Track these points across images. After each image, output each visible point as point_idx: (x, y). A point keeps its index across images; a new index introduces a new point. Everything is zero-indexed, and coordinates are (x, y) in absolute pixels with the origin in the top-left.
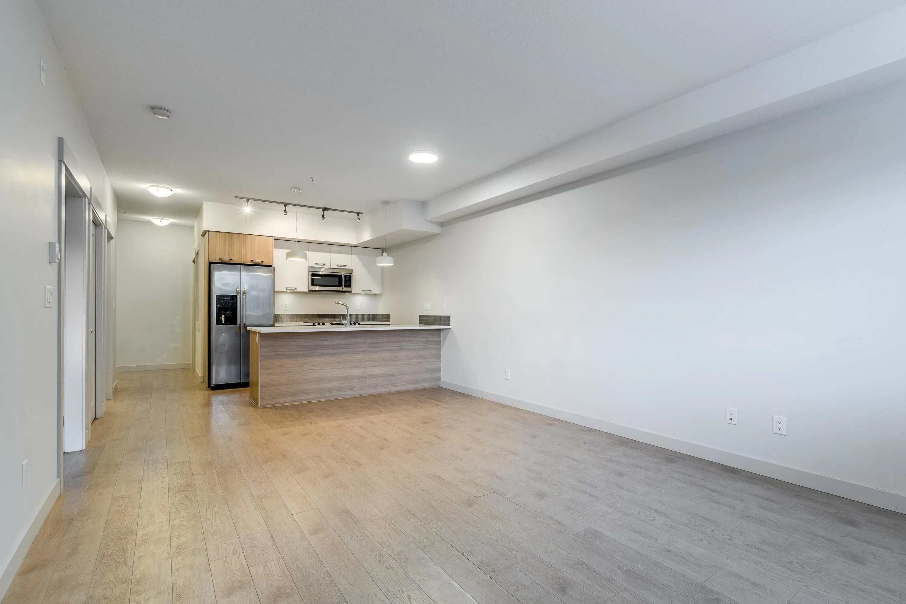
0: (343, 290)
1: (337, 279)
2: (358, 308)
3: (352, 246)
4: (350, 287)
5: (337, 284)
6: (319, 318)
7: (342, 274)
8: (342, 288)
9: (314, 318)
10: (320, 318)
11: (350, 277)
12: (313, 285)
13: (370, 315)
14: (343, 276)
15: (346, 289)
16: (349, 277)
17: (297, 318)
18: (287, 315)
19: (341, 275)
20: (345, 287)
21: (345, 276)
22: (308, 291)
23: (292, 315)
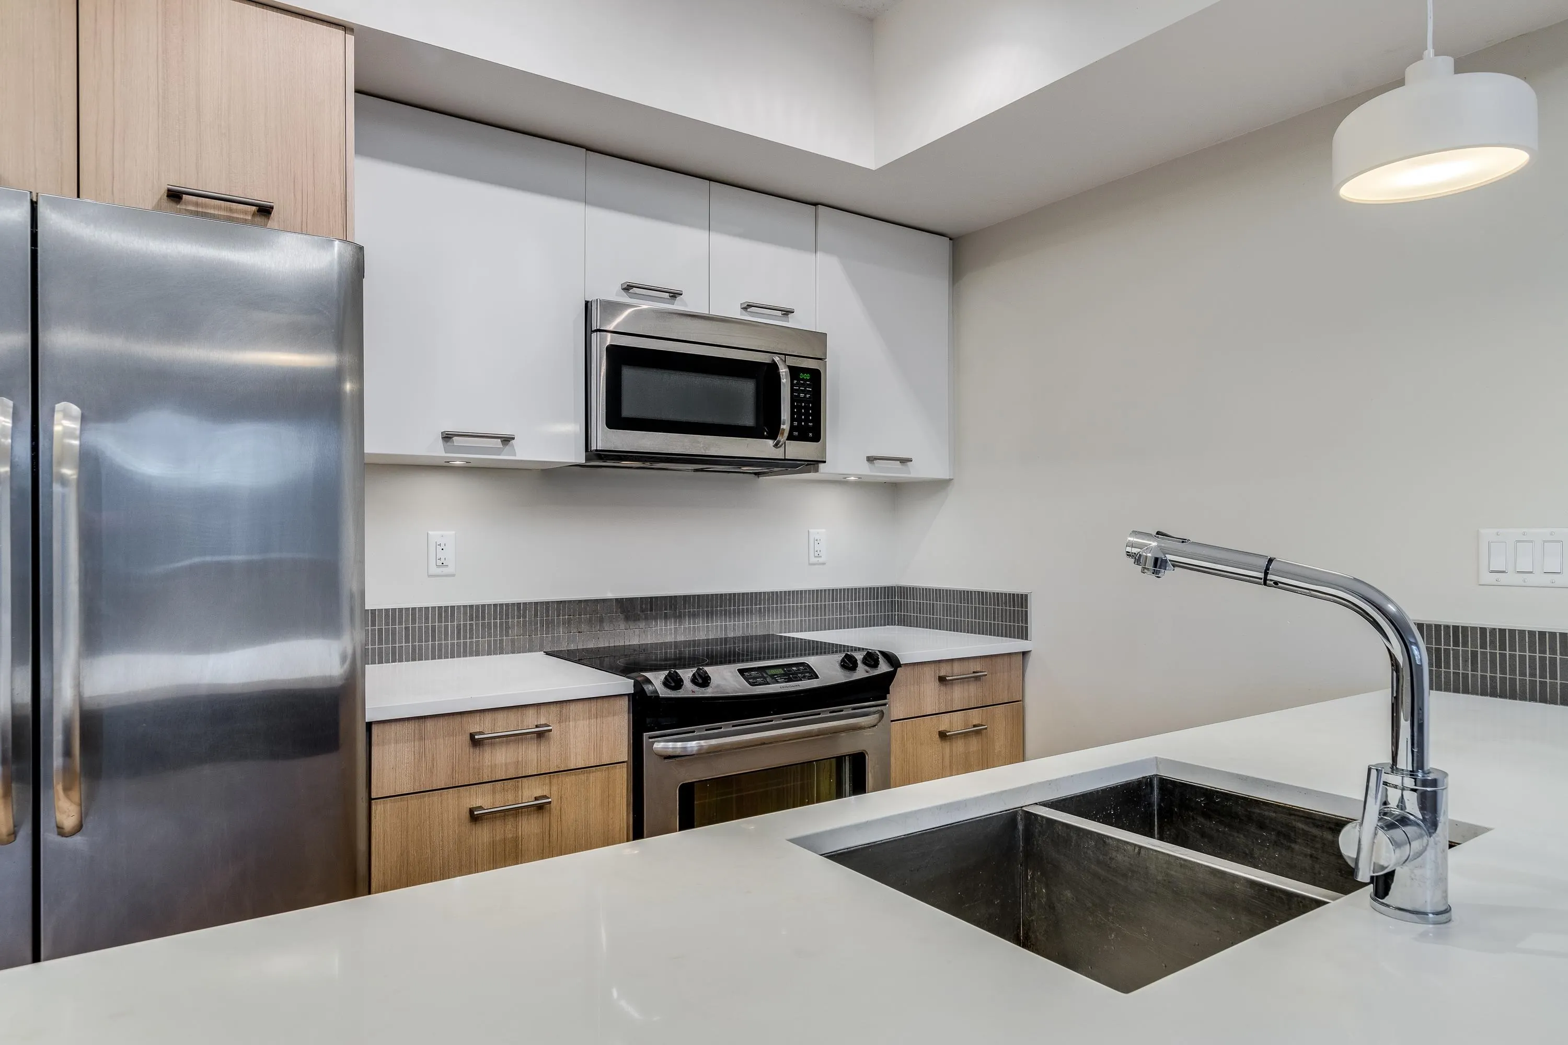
0: (778, 454)
1: (747, 388)
2: (819, 556)
3: (815, 204)
4: (817, 438)
5: (749, 420)
6: (627, 619)
7: (777, 359)
8: (776, 446)
9: (601, 621)
10: (636, 619)
11: (816, 376)
12: (615, 420)
13: (873, 592)
14: (783, 371)
15: (798, 450)
16: (807, 376)
17: (507, 628)
18: (446, 612)
19: (773, 367)
20: (791, 438)
21: (795, 372)
22: (582, 460)
23: (476, 612)
